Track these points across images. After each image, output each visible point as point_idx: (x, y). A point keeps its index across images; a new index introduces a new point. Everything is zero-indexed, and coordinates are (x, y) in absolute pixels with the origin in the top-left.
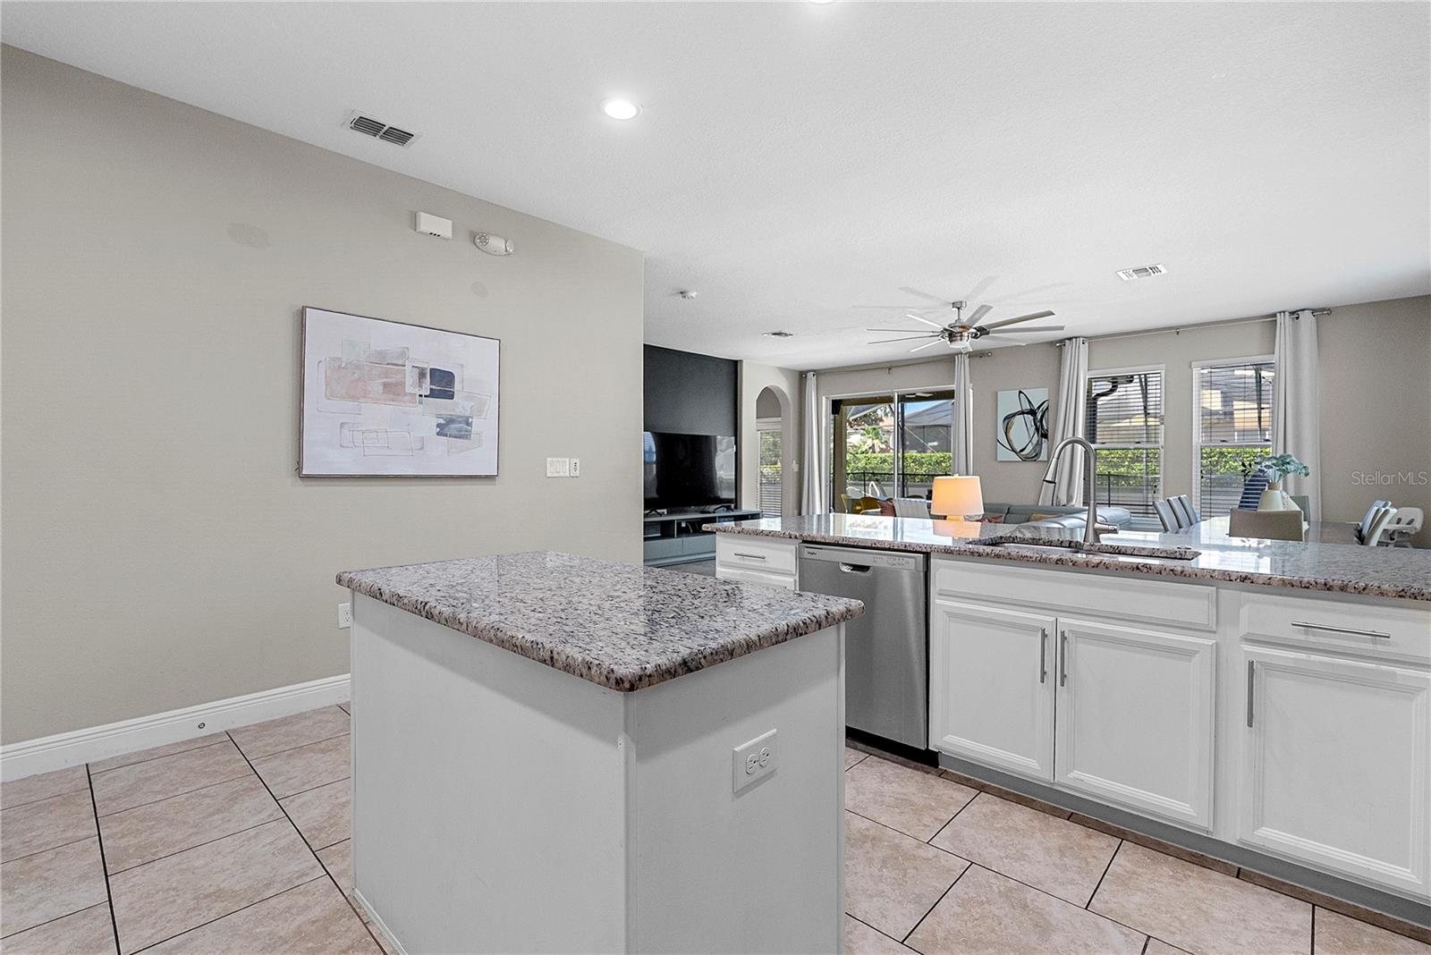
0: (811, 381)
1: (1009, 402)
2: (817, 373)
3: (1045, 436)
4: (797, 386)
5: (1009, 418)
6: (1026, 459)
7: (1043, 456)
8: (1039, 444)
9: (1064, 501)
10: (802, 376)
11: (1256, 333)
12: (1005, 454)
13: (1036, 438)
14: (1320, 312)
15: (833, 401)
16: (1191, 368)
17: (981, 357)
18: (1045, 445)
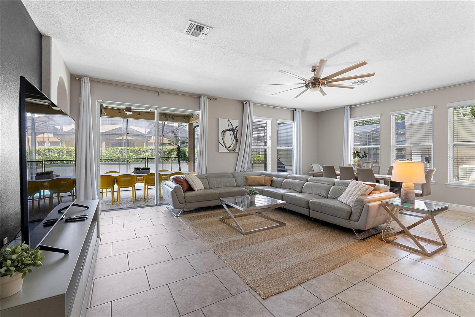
1: (224, 125)
3: (237, 141)
5: (224, 131)
6: (231, 151)
7: (237, 151)
8: (235, 145)
11: (289, 114)
12: (222, 149)
13: (234, 142)
16: (277, 121)
17: (211, 100)
18: (238, 146)
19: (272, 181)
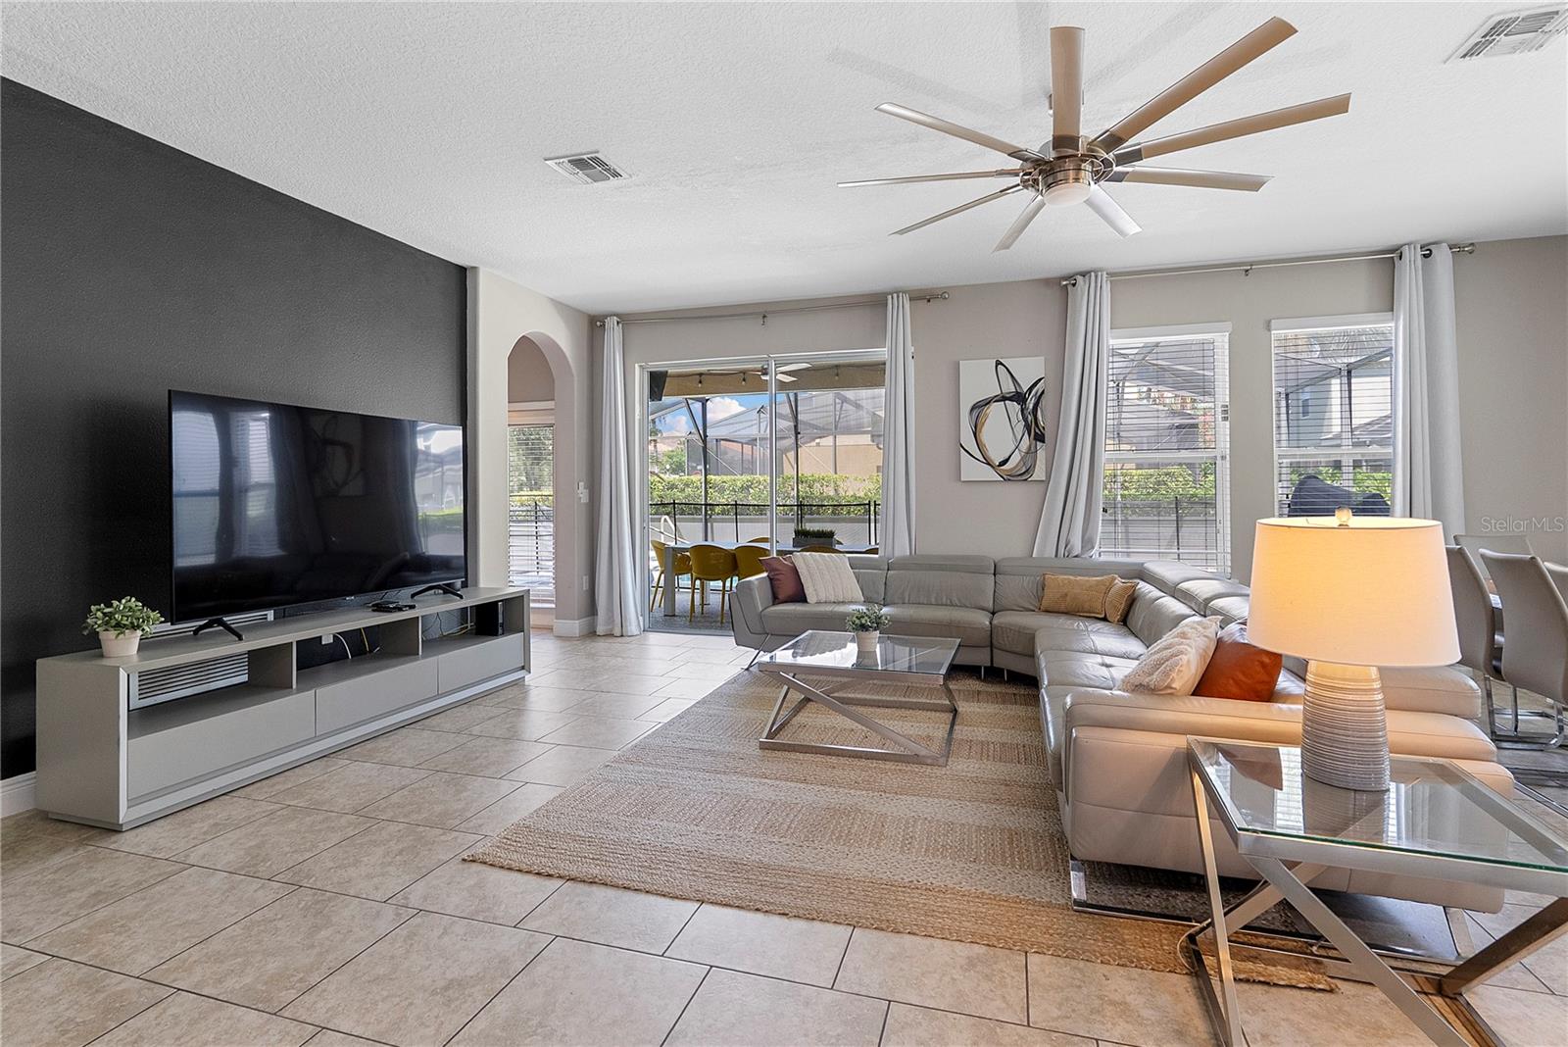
0: (614, 335)
1: (979, 381)
2: (626, 320)
3: (1040, 438)
4: (585, 343)
5: (980, 407)
6: (1009, 478)
7: (1039, 473)
8: (1031, 452)
9: (1077, 550)
10: (594, 325)
11: (1361, 285)
12: (974, 470)
13: (1026, 441)
14: (1458, 249)
15: (651, 373)
16: (1269, 330)
17: (929, 301)
18: (1041, 455)
19: (1132, 600)
